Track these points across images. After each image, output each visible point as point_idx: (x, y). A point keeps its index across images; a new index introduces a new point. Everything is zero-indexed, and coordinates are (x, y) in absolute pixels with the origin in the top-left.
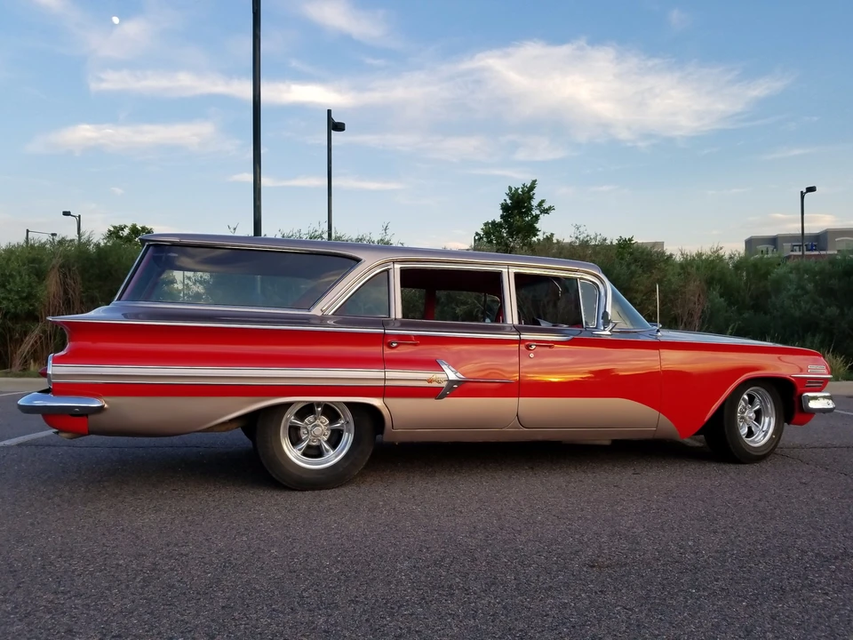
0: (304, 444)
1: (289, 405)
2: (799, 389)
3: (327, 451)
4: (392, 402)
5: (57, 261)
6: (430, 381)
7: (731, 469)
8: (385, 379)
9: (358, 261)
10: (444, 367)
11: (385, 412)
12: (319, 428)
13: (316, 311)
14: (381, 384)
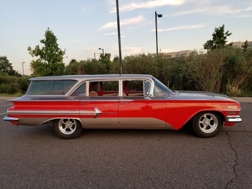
0: (66, 128)
1: (60, 119)
2: (224, 115)
3: (71, 130)
4: (82, 119)
5: (80, 67)
6: (92, 113)
7: (194, 139)
8: (80, 113)
9: (77, 81)
10: (96, 110)
11: (81, 121)
12: (69, 124)
13: (66, 95)
14: (79, 114)
